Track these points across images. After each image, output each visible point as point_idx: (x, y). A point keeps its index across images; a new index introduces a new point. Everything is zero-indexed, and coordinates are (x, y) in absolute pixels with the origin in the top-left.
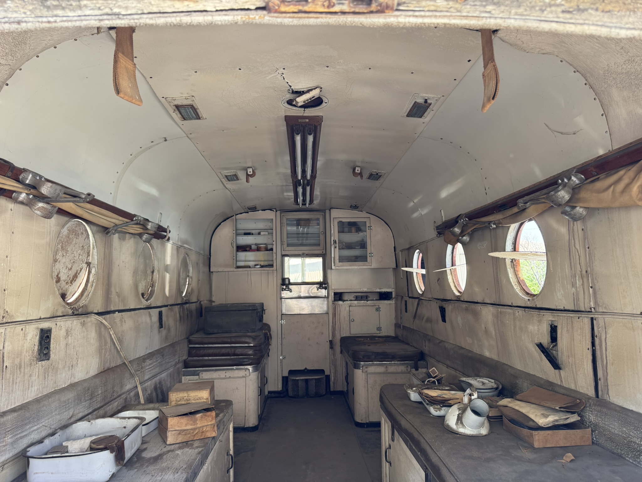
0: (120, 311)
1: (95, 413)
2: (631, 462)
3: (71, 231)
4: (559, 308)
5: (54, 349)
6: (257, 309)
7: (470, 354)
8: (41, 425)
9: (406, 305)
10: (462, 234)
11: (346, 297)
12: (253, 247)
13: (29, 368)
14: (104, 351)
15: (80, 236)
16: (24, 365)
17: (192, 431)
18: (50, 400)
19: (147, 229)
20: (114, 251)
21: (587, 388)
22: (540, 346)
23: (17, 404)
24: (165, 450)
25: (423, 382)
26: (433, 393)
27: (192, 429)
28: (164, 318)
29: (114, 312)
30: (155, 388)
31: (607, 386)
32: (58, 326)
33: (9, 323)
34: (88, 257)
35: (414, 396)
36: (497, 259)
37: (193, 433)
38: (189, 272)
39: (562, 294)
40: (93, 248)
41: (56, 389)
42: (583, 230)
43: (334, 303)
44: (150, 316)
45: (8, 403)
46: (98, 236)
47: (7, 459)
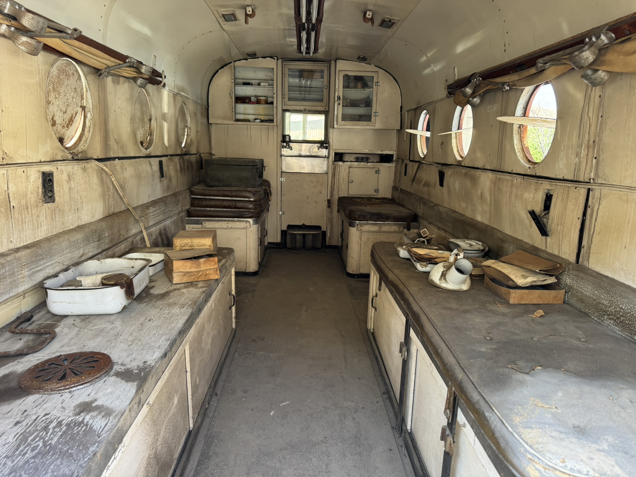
0: (120, 158)
1: (104, 253)
2: (595, 320)
3: (62, 71)
4: (558, 177)
5: (58, 193)
6: (257, 165)
7: (462, 218)
8: (54, 261)
9: (406, 168)
10: (473, 95)
11: (346, 158)
12: (253, 99)
13: (36, 209)
14: (107, 196)
15: (71, 77)
16: (31, 206)
17: (196, 274)
18: (60, 239)
19: (141, 73)
20: (108, 95)
21: (570, 255)
22: (532, 213)
23: (29, 242)
24: (171, 288)
25: (413, 241)
26: (421, 251)
27: (196, 272)
28: (165, 168)
29: (114, 159)
30: (160, 234)
31: (589, 253)
32: (59, 170)
33: (10, 164)
34: (82, 100)
35: (403, 253)
36: (505, 123)
37: (197, 275)
38: (187, 122)
39: (564, 164)
40: (87, 91)
41: (65, 230)
42: (600, 96)
43: (334, 163)
44: (151, 165)
45: (20, 241)
46: (91, 77)
47: (26, 289)
